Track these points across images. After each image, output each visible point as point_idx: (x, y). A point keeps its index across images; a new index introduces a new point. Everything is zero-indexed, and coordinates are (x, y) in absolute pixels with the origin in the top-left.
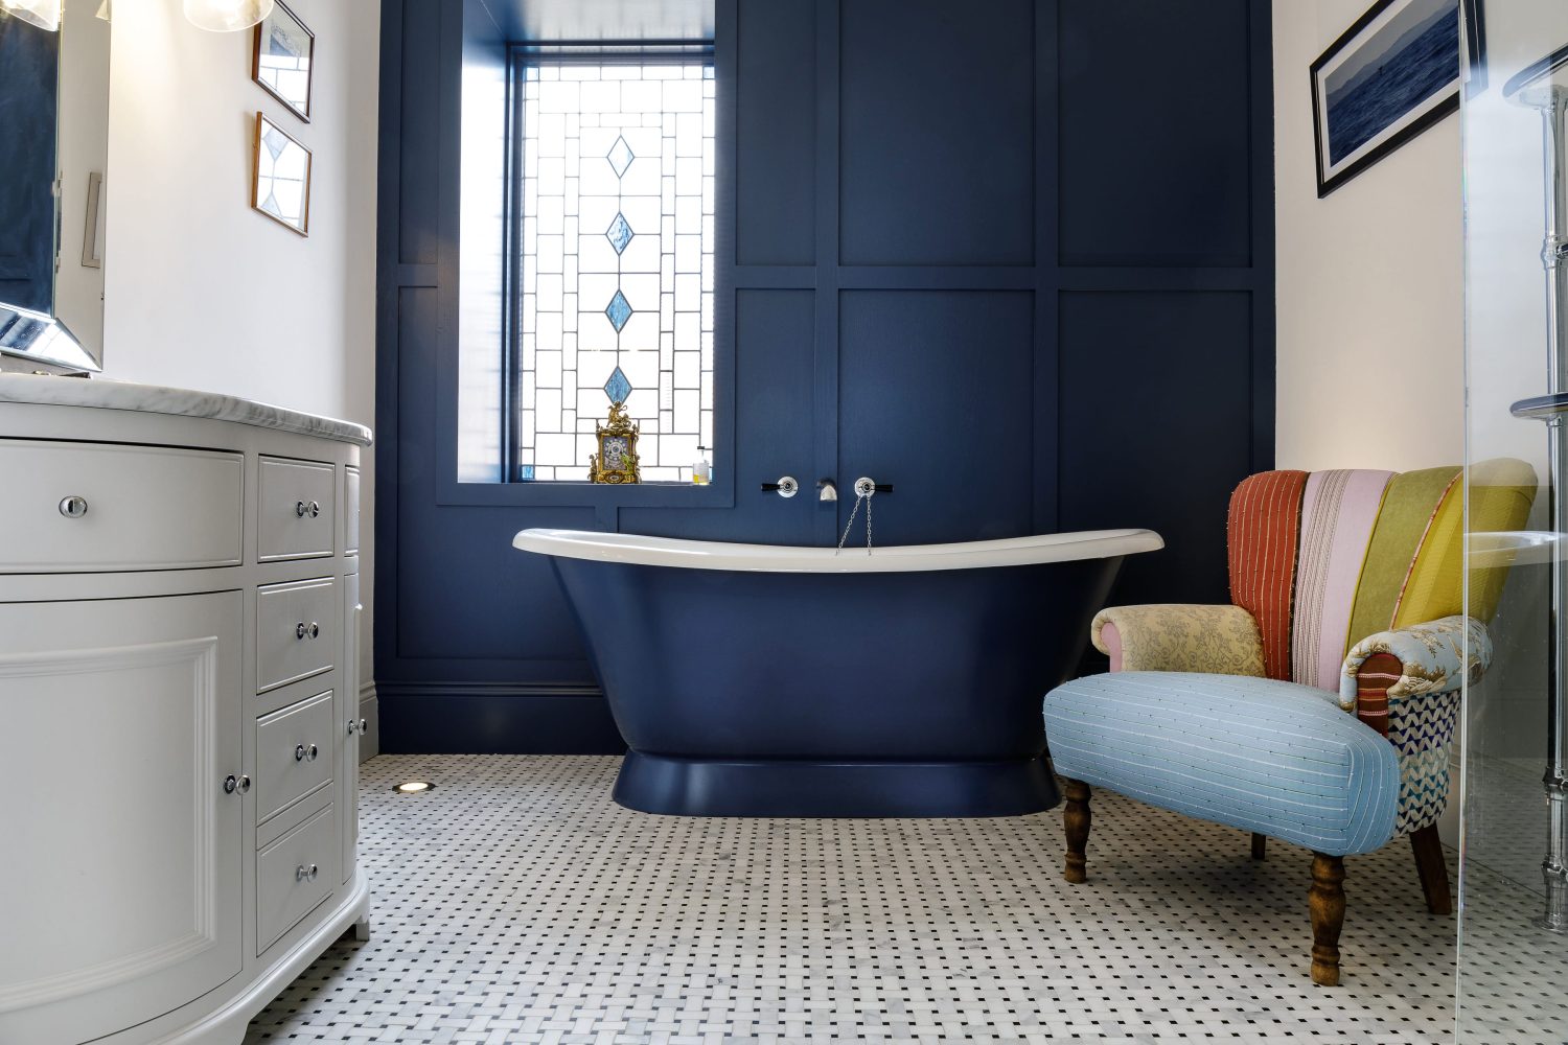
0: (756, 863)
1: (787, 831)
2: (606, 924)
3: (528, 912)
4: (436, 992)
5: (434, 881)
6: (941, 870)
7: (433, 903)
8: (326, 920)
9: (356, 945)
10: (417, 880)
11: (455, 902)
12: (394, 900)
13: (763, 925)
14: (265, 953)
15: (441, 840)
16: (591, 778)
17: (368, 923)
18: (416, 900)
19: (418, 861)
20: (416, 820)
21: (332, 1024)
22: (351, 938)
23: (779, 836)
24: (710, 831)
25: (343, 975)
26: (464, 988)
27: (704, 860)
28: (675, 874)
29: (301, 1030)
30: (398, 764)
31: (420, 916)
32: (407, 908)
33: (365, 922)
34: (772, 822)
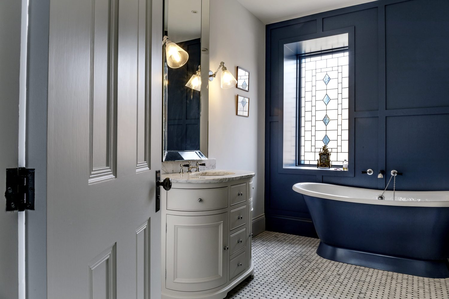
0: (346, 278)
1: (359, 270)
2: (304, 286)
3: (287, 279)
4: (264, 294)
5: (270, 267)
6: (398, 291)
7: (268, 273)
8: (244, 274)
9: (251, 279)
10: (266, 266)
11: (273, 274)
12: (260, 270)
13: (341, 295)
14: (232, 280)
15: (274, 257)
16: (313, 245)
17: (253, 275)
18: (265, 271)
19: (267, 262)
20: (269, 250)
21: (243, 296)
22: (250, 278)
23: (356, 271)
24: (338, 266)
25: (247, 286)
26: (269, 294)
27: (333, 274)
28: (324, 277)
29: (238, 296)
30: (269, 234)
31: (265, 275)
32: (263, 273)
33: (252, 275)
34: (356, 267)
